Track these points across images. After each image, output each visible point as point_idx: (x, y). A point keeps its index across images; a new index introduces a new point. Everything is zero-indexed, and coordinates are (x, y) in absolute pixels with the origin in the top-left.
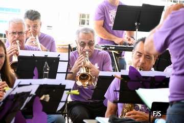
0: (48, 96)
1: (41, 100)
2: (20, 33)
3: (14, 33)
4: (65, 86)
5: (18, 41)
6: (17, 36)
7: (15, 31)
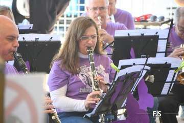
0: (153, 76)
1: (145, 82)
2: (102, 8)
3: (95, 9)
4: (170, 65)
5: (99, 18)
6: (98, 11)
7: (96, 7)
